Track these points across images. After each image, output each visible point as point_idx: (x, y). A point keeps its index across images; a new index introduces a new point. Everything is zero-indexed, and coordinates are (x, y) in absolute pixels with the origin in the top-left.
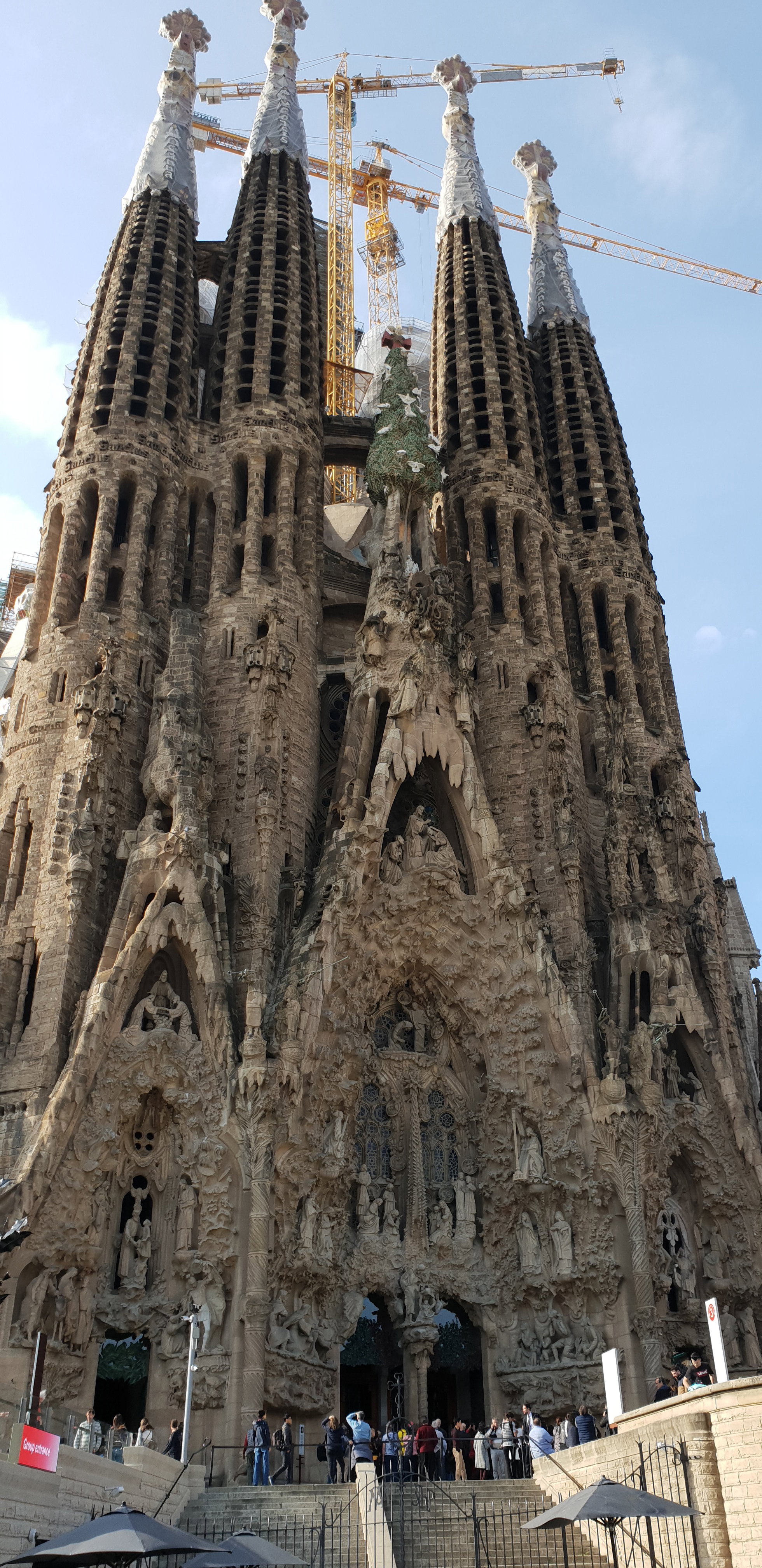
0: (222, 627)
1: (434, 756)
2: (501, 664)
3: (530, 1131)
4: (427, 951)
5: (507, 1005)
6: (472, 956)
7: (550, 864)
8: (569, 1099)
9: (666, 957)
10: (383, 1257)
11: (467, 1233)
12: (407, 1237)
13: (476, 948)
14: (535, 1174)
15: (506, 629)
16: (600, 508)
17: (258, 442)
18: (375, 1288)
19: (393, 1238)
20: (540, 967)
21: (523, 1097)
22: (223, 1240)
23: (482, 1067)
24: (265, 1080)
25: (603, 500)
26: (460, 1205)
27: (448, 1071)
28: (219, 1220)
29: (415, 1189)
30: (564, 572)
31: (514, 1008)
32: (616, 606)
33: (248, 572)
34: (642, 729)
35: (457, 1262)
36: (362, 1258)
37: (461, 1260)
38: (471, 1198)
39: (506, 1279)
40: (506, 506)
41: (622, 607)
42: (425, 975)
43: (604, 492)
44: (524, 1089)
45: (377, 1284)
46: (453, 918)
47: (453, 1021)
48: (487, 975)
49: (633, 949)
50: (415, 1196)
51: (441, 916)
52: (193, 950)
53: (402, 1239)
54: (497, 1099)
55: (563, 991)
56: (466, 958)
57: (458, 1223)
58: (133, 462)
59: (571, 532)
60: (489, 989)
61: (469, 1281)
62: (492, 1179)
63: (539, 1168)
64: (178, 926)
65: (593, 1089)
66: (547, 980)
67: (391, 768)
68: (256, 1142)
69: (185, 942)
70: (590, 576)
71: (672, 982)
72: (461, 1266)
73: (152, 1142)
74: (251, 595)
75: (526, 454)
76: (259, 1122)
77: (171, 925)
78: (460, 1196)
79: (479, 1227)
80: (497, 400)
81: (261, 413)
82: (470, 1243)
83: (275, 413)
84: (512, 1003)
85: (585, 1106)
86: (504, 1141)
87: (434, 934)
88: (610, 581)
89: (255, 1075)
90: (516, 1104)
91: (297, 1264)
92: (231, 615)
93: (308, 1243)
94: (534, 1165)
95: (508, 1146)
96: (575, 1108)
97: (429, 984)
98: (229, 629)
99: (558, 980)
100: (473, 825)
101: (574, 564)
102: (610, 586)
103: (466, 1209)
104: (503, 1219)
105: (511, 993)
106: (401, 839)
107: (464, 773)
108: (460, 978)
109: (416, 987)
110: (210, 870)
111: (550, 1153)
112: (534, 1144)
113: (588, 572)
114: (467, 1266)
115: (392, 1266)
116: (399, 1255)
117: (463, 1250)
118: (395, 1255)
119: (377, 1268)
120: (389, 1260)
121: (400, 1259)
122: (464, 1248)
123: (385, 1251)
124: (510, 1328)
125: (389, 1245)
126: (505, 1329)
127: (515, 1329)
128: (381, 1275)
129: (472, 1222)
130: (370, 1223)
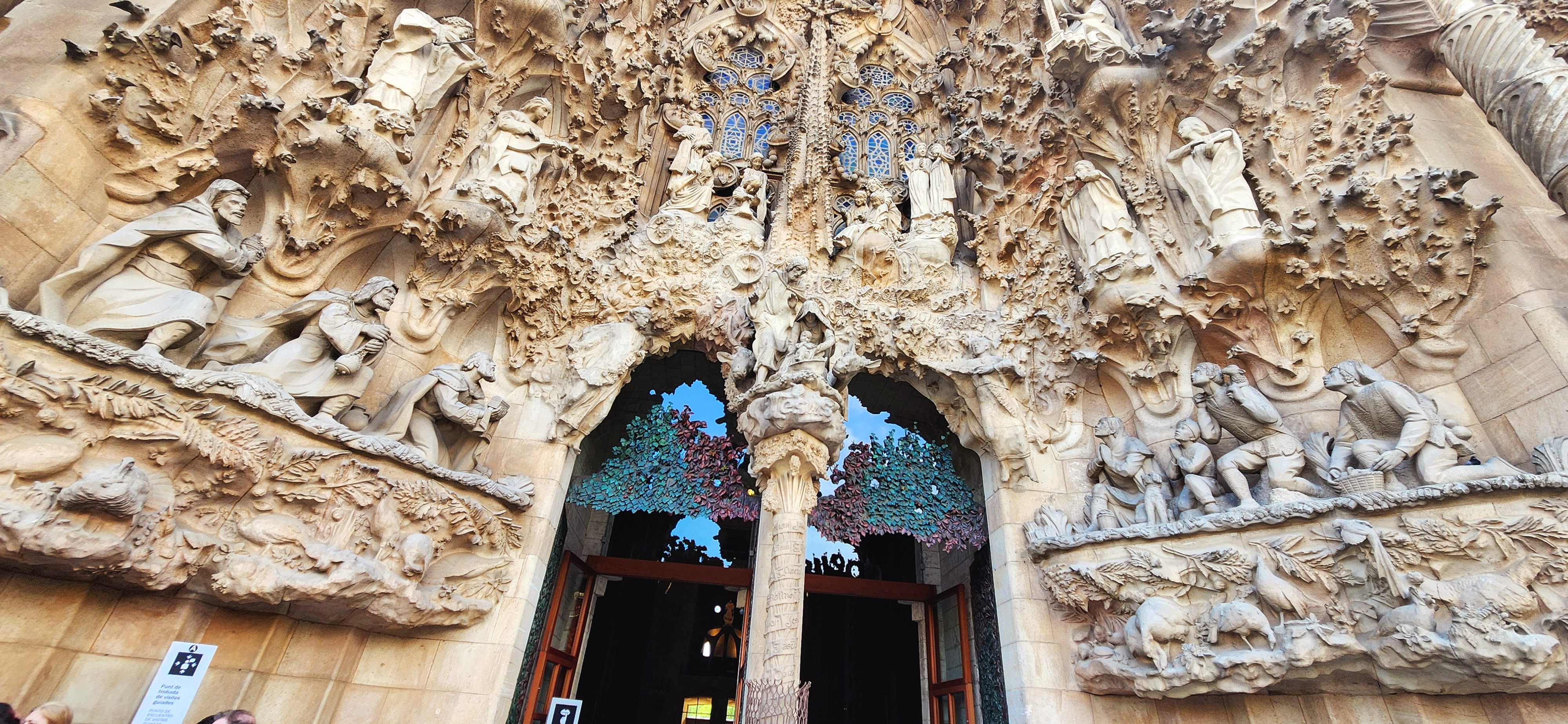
10: (710, 259)
11: (934, 236)
12: (777, 226)
18: (687, 329)
26: (917, 195)
35: (909, 287)
36: (654, 254)
37: (920, 282)
38: (944, 175)
45: (685, 317)
57: (914, 223)
61: (939, 329)
78: (918, 181)
79: (964, 226)
82: (945, 254)
103: (934, 196)
104: (1023, 195)
112: (1096, 8)
114: (937, 299)
115: (735, 279)
116: (752, 258)
117: (925, 264)
118: (742, 258)
119: (687, 280)
120: (727, 268)
121: (755, 266)
122: (929, 259)
123: (715, 244)
124: (1061, 445)
125: (726, 234)
126: (1048, 442)
127: (1076, 446)
128: (701, 297)
129: (946, 214)
130: (687, 191)
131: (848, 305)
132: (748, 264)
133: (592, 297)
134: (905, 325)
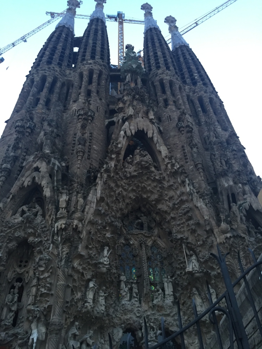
0: (72, 110)
1: (142, 129)
2: (168, 116)
3: (191, 252)
4: (145, 193)
5: (177, 206)
6: (161, 191)
7: (191, 166)
8: (205, 237)
9: (240, 185)
10: (131, 311)
11: (169, 301)
12: (142, 302)
13: (162, 188)
14: (196, 269)
15: (169, 107)
16: (198, 79)
17: (86, 68)
18: (129, 326)
19: (136, 303)
20: (188, 190)
21: (187, 239)
22: (47, 299)
23: (170, 233)
24: (65, 227)
25: (198, 77)
26: (166, 289)
27: (158, 239)
28: (45, 289)
29: (145, 281)
30: (188, 96)
31: (179, 207)
32: (206, 101)
33: (81, 96)
34: (220, 130)
35: (166, 313)
36: (122, 312)
37: (168, 311)
38: (170, 285)
39: (189, 319)
40: (166, 79)
41: (208, 100)
42: (145, 203)
43: (198, 76)
44: (186, 235)
45: (129, 324)
46: (152, 178)
47: (158, 219)
48: (168, 197)
49: (226, 185)
50: (145, 284)
51: (148, 178)
52: (42, 186)
53: (140, 303)
54: (177, 242)
55: (198, 197)
56: (159, 192)
57: (166, 296)
58: (46, 73)
59: (189, 87)
60: (169, 202)
61: (172, 322)
62: (178, 275)
63: (197, 266)
64: (37, 178)
65: (216, 231)
66: (191, 194)
67: (125, 133)
68: (62, 252)
69: (39, 183)
70: (196, 95)
71: (244, 193)
72: (168, 315)
73: (27, 264)
75: (172, 68)
76: (63, 244)
77: (34, 178)
78: (166, 284)
79: (175, 298)
80: (162, 58)
81: (87, 62)
82: (171, 304)
83: (92, 62)
84: (178, 205)
85: (214, 239)
86: (182, 258)
87: (146, 186)
88: (203, 95)
89: (61, 225)
90: (184, 243)
91: (84, 310)
93: (91, 301)
94: (195, 265)
95: (183, 260)
96: (209, 241)
97: (147, 206)
98: (74, 110)
99: (196, 194)
100: (158, 148)
101: (191, 94)
102: (203, 96)
103: (169, 289)
104: (185, 292)
105: (178, 201)
106: (131, 156)
107: (153, 134)
108: (158, 201)
109: (143, 209)
110: (54, 164)
111: (201, 260)
112: (194, 257)
113: (196, 94)
114: (172, 315)
115: (136, 315)
116: (139, 310)
117: (169, 307)
118: (137, 310)
119: (129, 316)
120: (135, 313)
121: (139, 312)
122: (169, 306)
123: (132, 308)
124: (195, 344)
125: (134, 306)
126: (192, 343)
127: (197, 344)
128: (131, 319)
129: (172, 295)
130: (125, 296)
131: (156, 319)
132: (138, 311)
133: (113, 322)
134: (166, 322)
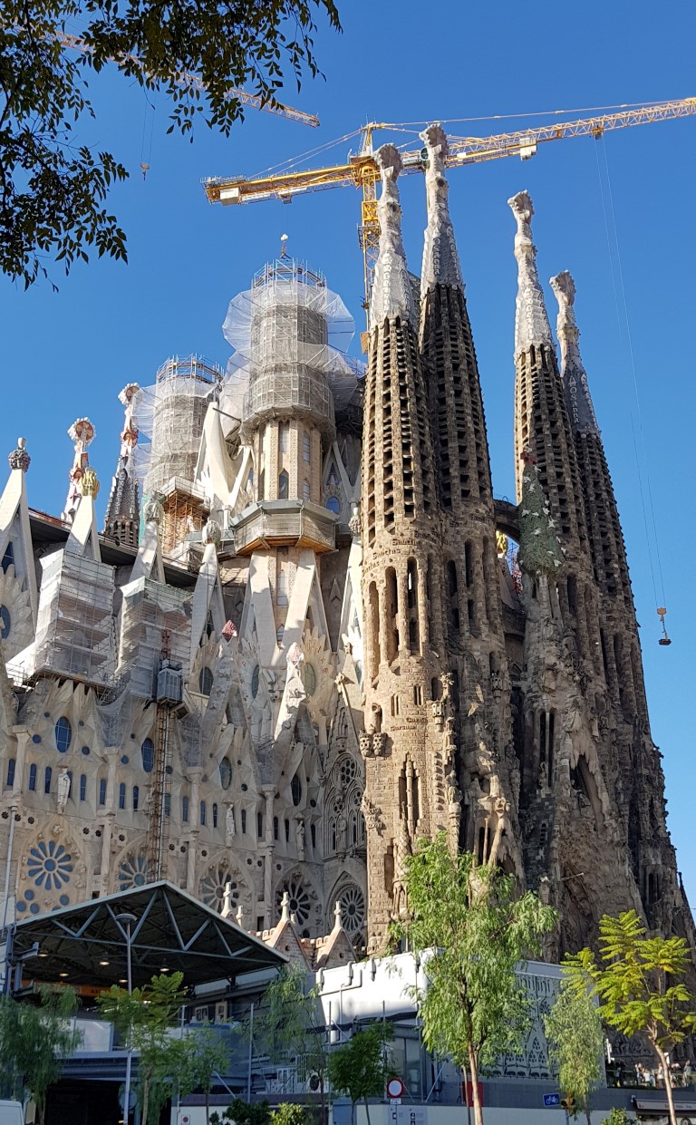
1: (584, 755)
4: (574, 858)
5: (610, 890)
6: (596, 863)
9: (670, 869)
13: (598, 859)
16: (618, 583)
17: (478, 532)
33: (483, 623)
40: (581, 580)
41: (629, 650)
43: (619, 571)
46: (590, 844)
47: (575, 891)
48: (601, 873)
51: (585, 842)
52: (514, 861)
55: (635, 886)
56: (593, 864)
58: (431, 547)
59: (603, 595)
60: (601, 880)
64: (510, 849)
66: (629, 880)
67: (570, 762)
70: (613, 627)
71: (671, 882)
74: (486, 639)
75: (587, 543)
77: (507, 848)
81: (477, 511)
83: (484, 512)
88: (624, 633)
92: (478, 651)
98: (477, 659)
99: (634, 881)
100: (599, 795)
101: (604, 616)
105: (612, 884)
107: (595, 767)
113: (612, 624)
